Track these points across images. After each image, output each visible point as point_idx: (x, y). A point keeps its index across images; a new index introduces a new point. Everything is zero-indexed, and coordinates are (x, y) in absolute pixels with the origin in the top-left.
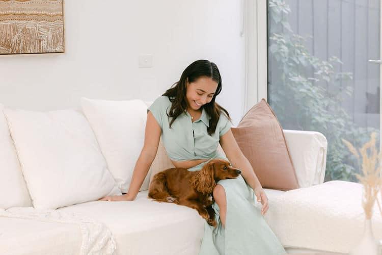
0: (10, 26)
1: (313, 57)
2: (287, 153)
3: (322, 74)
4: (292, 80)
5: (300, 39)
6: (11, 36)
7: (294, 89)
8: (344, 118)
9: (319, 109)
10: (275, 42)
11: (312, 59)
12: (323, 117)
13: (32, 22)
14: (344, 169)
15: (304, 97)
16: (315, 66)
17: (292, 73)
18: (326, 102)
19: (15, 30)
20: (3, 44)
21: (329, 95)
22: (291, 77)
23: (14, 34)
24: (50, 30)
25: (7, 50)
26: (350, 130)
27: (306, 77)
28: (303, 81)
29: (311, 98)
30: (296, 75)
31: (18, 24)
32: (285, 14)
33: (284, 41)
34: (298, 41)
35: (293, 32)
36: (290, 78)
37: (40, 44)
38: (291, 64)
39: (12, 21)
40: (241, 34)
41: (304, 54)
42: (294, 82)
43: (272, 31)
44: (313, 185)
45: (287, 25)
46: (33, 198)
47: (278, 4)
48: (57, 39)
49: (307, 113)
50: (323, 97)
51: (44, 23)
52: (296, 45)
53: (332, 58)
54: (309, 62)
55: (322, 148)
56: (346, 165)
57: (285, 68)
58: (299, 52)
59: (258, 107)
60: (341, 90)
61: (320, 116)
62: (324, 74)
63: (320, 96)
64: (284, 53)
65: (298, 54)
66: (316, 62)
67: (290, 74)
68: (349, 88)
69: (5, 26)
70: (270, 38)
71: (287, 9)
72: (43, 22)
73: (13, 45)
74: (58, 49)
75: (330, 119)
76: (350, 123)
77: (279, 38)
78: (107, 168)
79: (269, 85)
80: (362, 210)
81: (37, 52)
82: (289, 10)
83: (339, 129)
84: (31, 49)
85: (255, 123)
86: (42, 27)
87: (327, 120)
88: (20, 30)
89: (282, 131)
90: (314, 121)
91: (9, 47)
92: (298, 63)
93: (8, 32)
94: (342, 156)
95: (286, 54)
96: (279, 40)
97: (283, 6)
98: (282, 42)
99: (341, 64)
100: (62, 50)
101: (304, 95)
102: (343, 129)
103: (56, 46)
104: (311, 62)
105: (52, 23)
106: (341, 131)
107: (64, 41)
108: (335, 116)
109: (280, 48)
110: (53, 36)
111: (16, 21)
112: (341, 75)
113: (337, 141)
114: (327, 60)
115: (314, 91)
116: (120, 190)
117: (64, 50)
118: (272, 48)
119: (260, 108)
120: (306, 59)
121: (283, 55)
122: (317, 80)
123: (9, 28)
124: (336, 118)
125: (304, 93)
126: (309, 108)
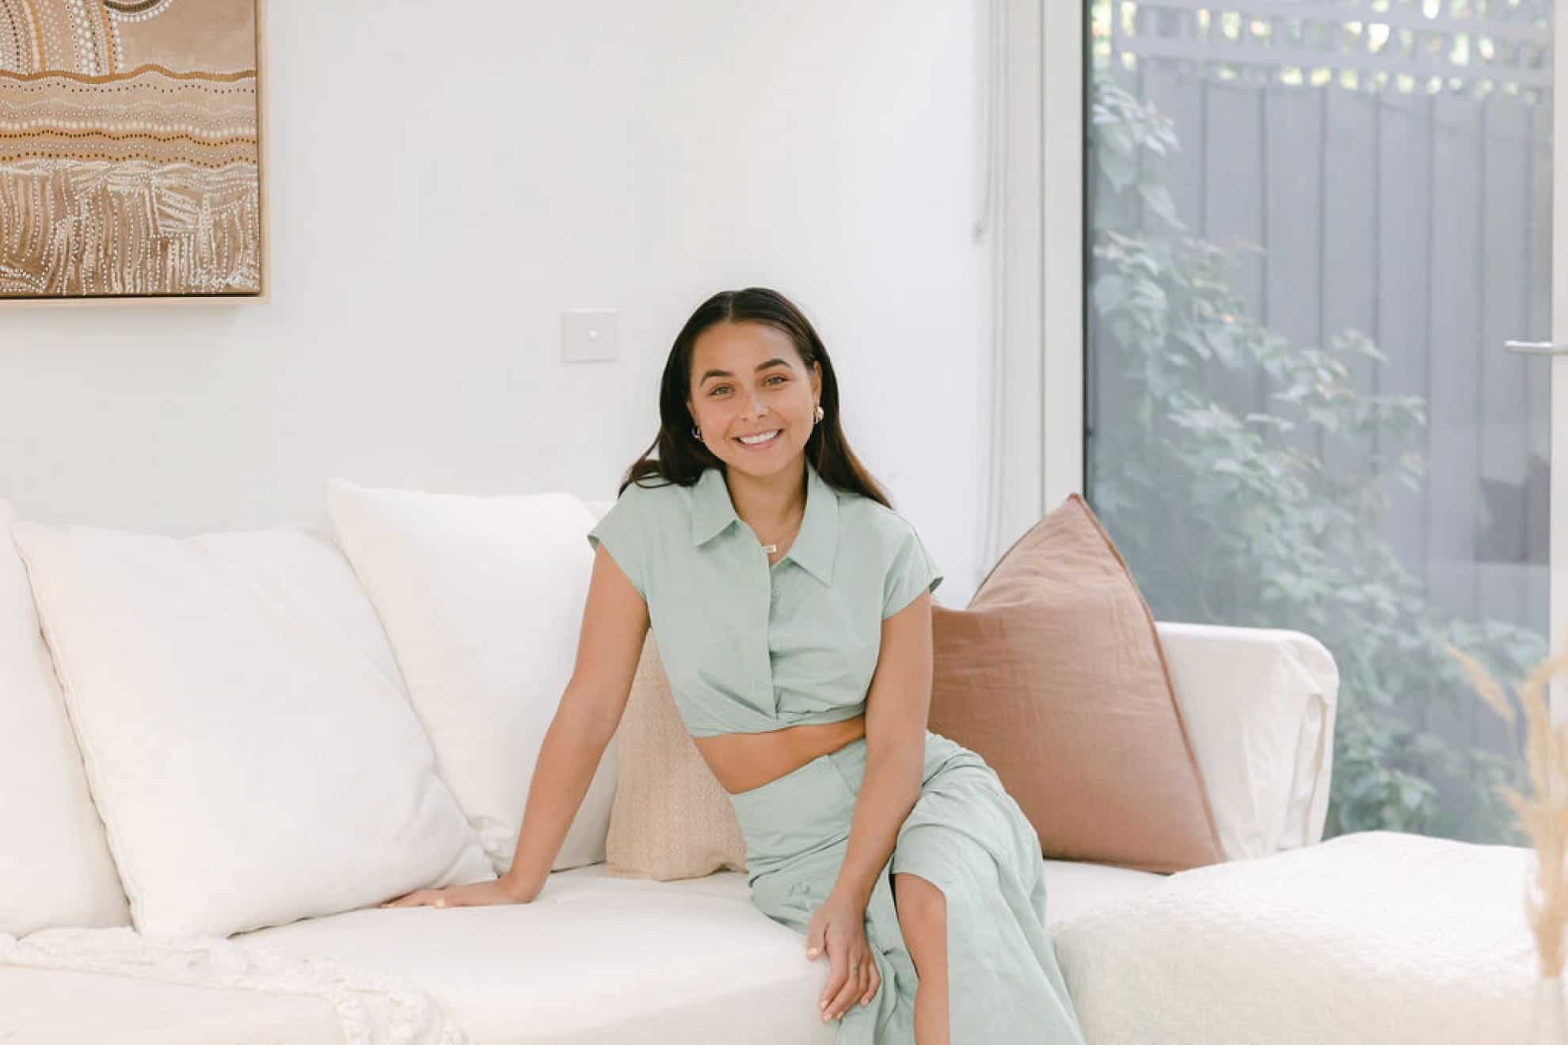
0: (43, 181)
1: (1263, 332)
2: (1172, 715)
3: (1304, 398)
4: (1183, 422)
5: (1213, 257)
6: (46, 220)
7: (1191, 461)
8: (1391, 580)
9: (1289, 545)
10: (1113, 266)
11: (1259, 341)
12: (1309, 575)
13: (133, 167)
14: (1394, 789)
15: (1232, 495)
16: (1273, 367)
17: (1180, 396)
18: (1317, 518)
19: (64, 197)
20: (11, 256)
21: (1326, 488)
22: (1177, 412)
23: (60, 215)
24: (206, 203)
25: (28, 282)
26: (1413, 632)
27: (1238, 412)
28: (1228, 429)
29: (1259, 496)
30: (1198, 402)
31: (74, 174)
32: (1155, 153)
33: (1153, 265)
34: (1202, 268)
35: (1181, 226)
36: (1172, 417)
37: (164, 257)
38: (1178, 360)
39: (51, 161)
40: (979, 232)
41: (1229, 319)
42: (1190, 433)
43: (1102, 221)
44: (1281, 849)
45: (1161, 202)
46: (131, 890)
47: (1128, 115)
48: (234, 238)
49: (1240, 562)
50: (1304, 492)
51: (178, 171)
52: (1198, 283)
53: (1345, 338)
54: (1248, 353)
55: (1318, 699)
56: (1399, 774)
57: (1154, 378)
58: (1208, 309)
59: (1053, 529)
60: (1374, 468)
61: (1296, 570)
62: (1315, 399)
63: (1295, 490)
64: (1147, 311)
65: (1203, 319)
66: (1276, 352)
67: (1174, 401)
68: (1411, 460)
69: (21, 184)
70: (1097, 251)
71: (1159, 133)
72: (177, 166)
73: (53, 260)
74: (236, 282)
75: (1334, 586)
76: (1415, 605)
77: (1131, 251)
78: (436, 768)
79: (1090, 440)
80: (1527, 941)
81: (150, 291)
82: (1171, 138)
83: (1368, 625)
84: (128, 279)
85: (1044, 591)
86: (171, 188)
87: (1324, 590)
88: (82, 199)
89: (1154, 630)
90: (1269, 594)
91: (36, 266)
92: (1205, 353)
93: (35, 205)
94: (1383, 739)
95: (1157, 317)
96: (1128, 260)
97: (1143, 121)
98: (1142, 267)
99: (1375, 362)
100: (251, 285)
101: (1235, 485)
102: (1383, 629)
103: (230, 269)
104: (1258, 352)
105: (213, 175)
106: (1381, 638)
107: (259, 247)
108: (1358, 571)
109: (1134, 294)
110: (217, 225)
111: (68, 163)
112: (1375, 407)
113: (1360, 678)
114: (1321, 344)
115: (1274, 472)
116: (488, 861)
117: (261, 282)
118: (1100, 291)
119: (1063, 531)
120: (1237, 341)
121: (1146, 323)
122: (1286, 425)
123: (38, 186)
124: (1359, 582)
125: (1232, 475)
126: (1249, 539)
